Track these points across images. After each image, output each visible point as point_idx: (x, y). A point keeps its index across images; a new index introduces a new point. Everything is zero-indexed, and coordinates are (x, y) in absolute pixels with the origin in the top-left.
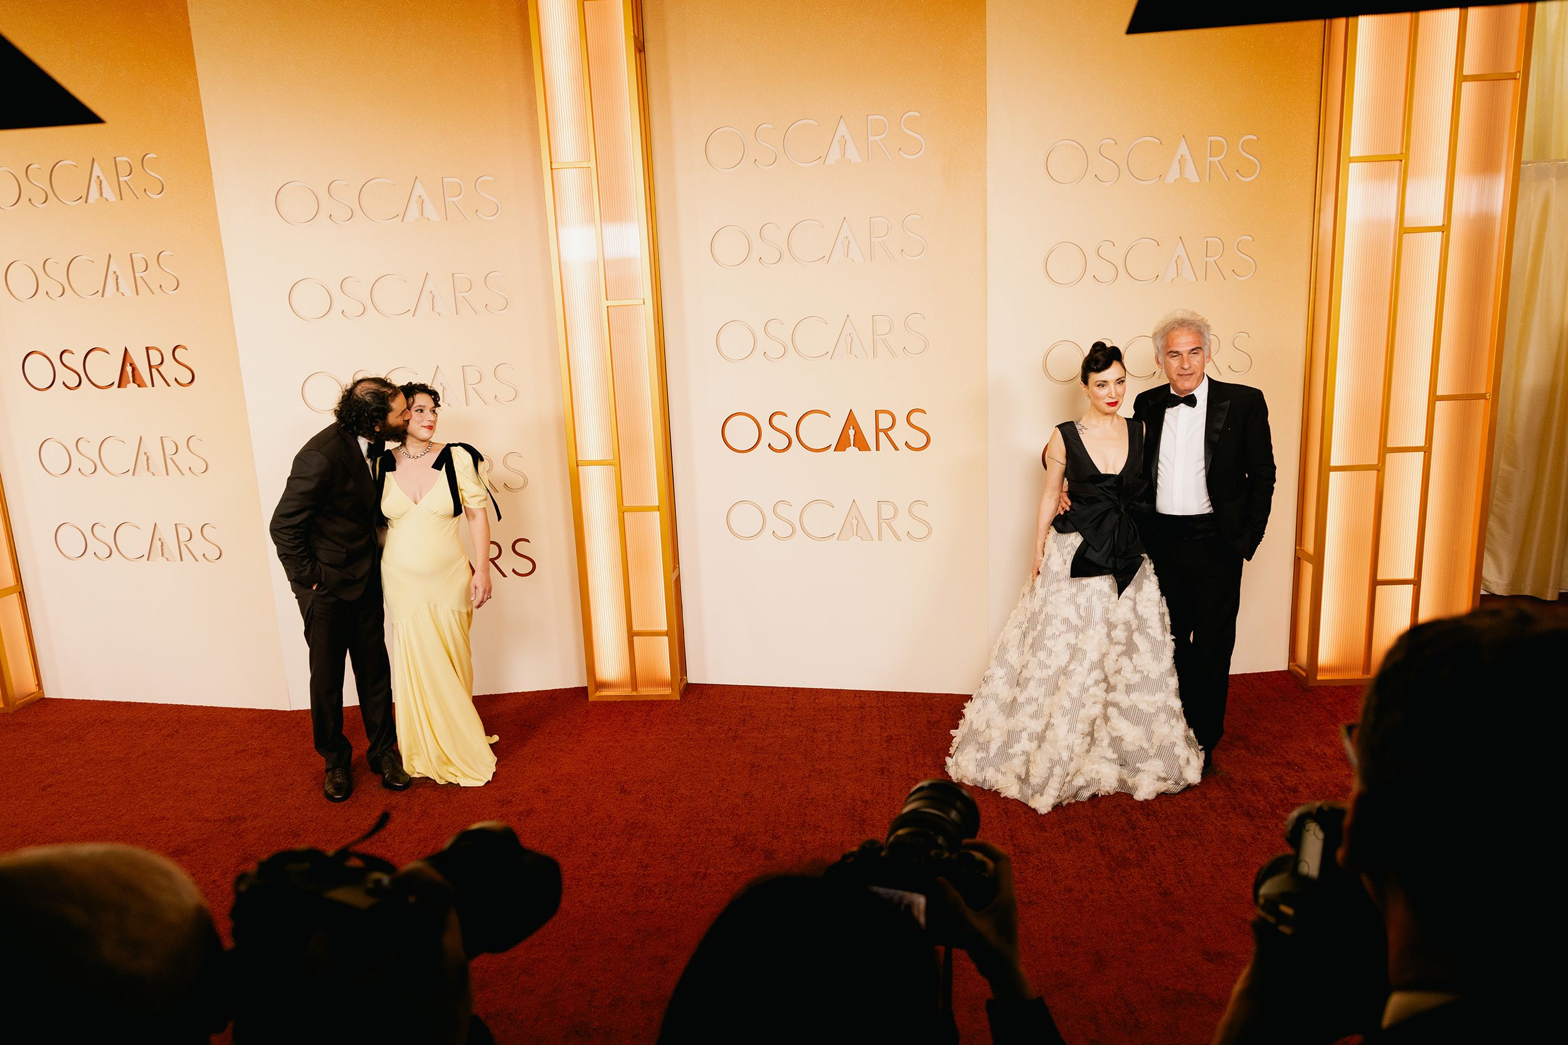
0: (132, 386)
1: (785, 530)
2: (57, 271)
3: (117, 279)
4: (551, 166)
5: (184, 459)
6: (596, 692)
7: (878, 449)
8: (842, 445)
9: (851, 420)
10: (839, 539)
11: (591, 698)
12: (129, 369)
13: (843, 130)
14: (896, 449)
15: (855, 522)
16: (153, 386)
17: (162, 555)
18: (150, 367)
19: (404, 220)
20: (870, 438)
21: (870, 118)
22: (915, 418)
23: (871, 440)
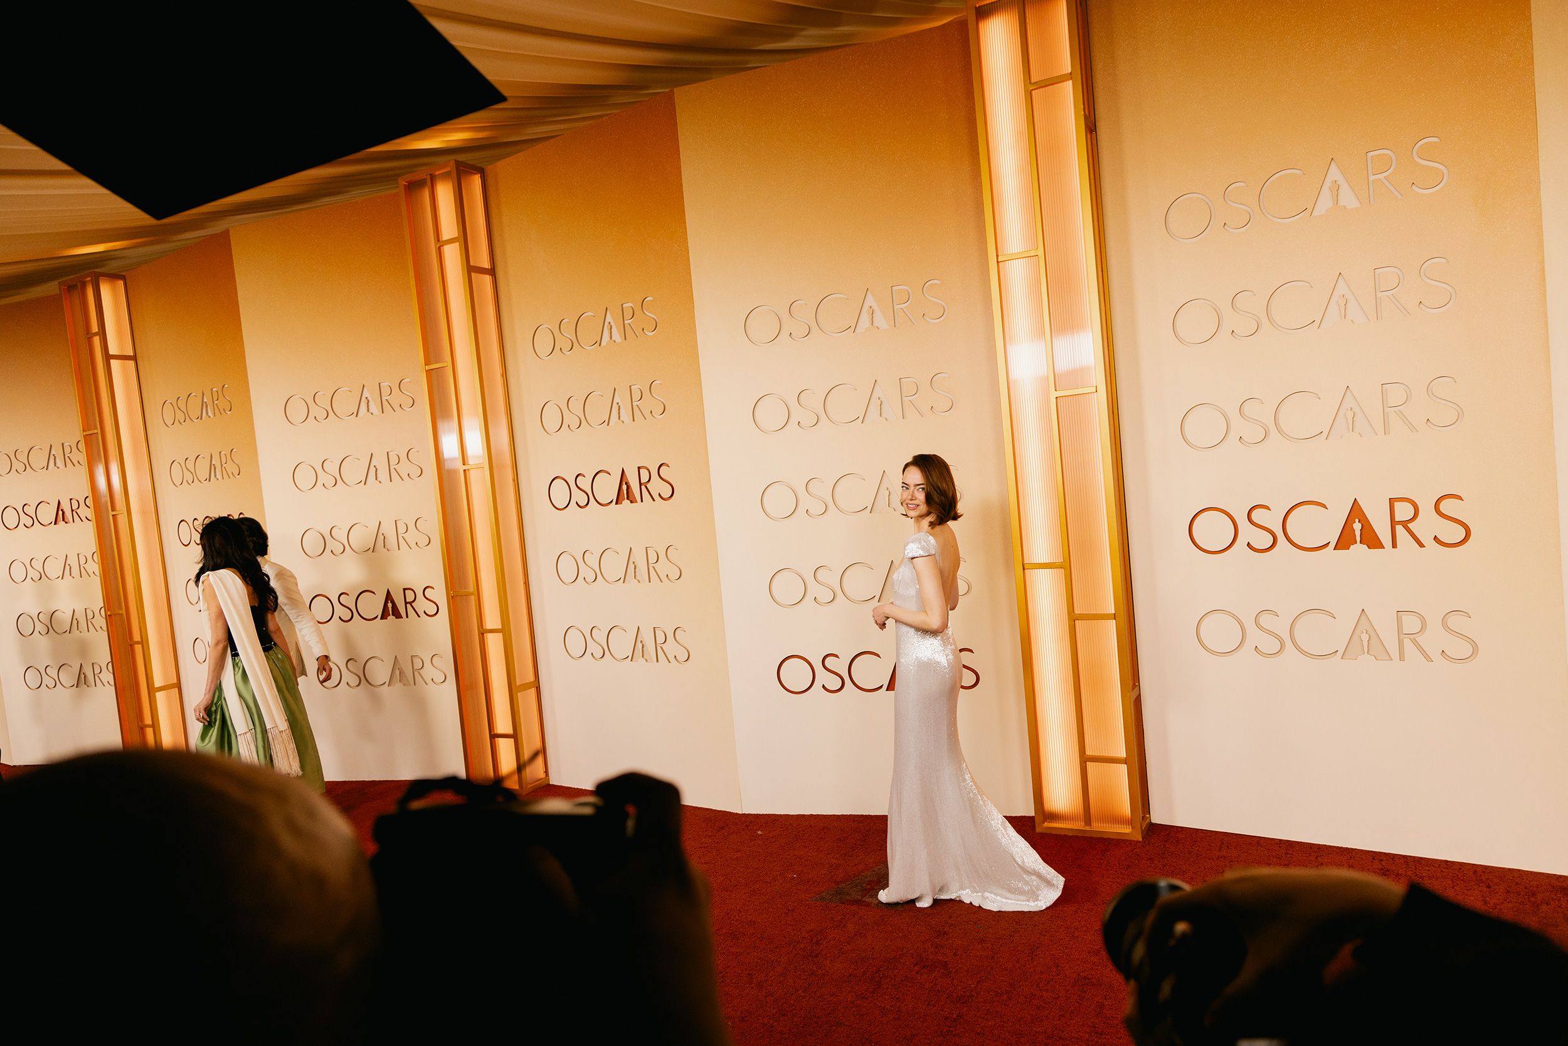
0: (626, 502)
1: (1272, 645)
2: (577, 406)
3: (619, 409)
4: (997, 259)
5: (663, 567)
6: (1044, 823)
7: (1394, 545)
8: (1344, 541)
9: (1356, 512)
10: (1345, 657)
11: (1038, 830)
12: (624, 487)
13: (1334, 173)
14: (1421, 545)
15: (1365, 637)
16: (642, 501)
17: (643, 657)
18: (641, 484)
19: (856, 331)
20: (1383, 531)
21: (1370, 154)
22: (1446, 507)
23: (1385, 536)
